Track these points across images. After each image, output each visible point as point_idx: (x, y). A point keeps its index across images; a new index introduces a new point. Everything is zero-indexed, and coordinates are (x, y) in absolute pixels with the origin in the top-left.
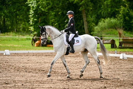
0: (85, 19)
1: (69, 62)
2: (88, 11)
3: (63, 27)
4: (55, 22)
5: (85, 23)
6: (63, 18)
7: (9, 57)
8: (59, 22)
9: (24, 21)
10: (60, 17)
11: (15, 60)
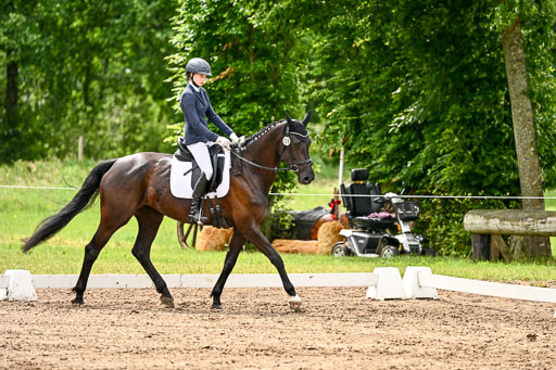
0: (517, 83)
1: (406, 348)
2: (541, 31)
3: (380, 132)
4: (330, 100)
5: (521, 109)
6: (379, 73)
7: (31, 315)
8: (357, 96)
9: (140, 91)
10: (363, 66)
11: (69, 330)
